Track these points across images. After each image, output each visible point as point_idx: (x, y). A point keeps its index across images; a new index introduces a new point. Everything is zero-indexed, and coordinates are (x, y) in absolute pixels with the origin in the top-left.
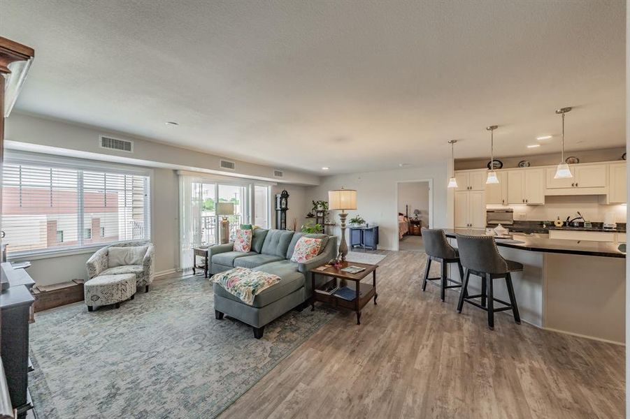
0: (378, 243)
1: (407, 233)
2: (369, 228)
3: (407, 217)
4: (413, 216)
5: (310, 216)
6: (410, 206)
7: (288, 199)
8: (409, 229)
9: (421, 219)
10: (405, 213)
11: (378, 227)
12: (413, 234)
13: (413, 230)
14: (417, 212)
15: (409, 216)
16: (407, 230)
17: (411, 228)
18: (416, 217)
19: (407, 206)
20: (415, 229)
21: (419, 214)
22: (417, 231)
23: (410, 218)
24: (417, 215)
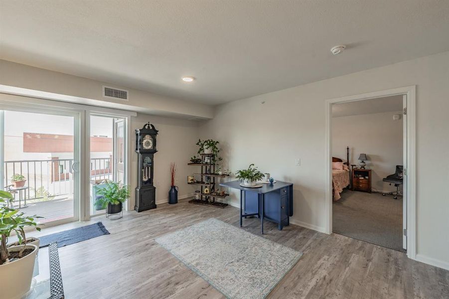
0: (291, 214)
1: (348, 187)
2: (275, 187)
3: (348, 164)
4: (357, 163)
5: (195, 162)
6: (353, 149)
7: (158, 137)
8: (351, 181)
9: (371, 168)
10: (344, 158)
11: (291, 186)
12: (358, 189)
13: (358, 182)
14: (365, 157)
15: (351, 163)
16: (348, 183)
17: (354, 180)
18: (362, 164)
19: (348, 149)
20: (361, 181)
21: (367, 159)
22: (364, 185)
23: (352, 166)
24: (364, 161)
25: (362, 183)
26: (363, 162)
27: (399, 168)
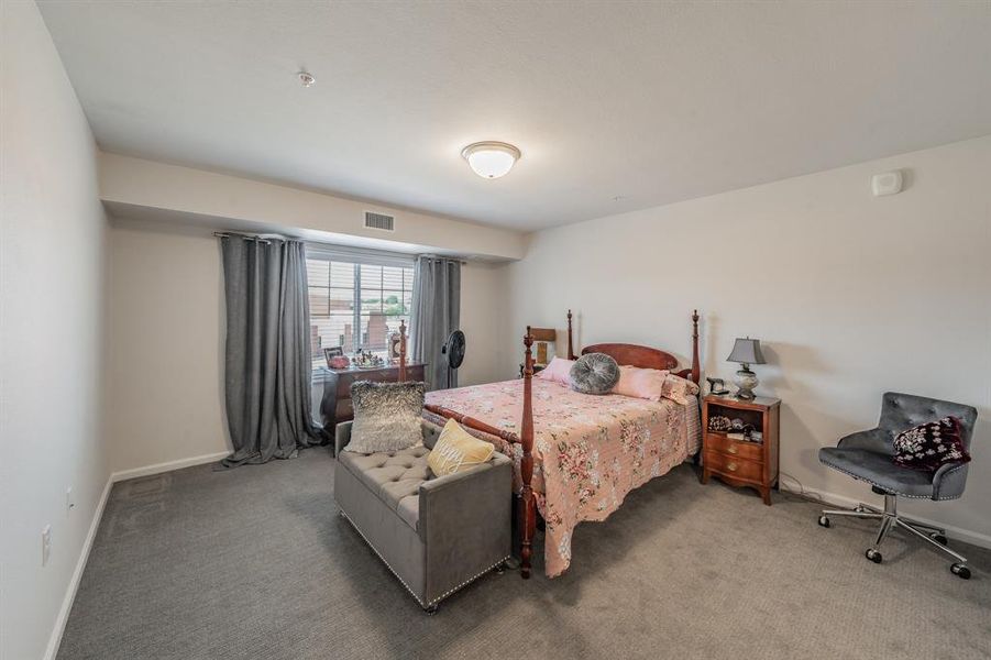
3: (693, 374)
4: (726, 373)
6: (714, 319)
10: (682, 354)
13: (722, 454)
14: (752, 353)
15: (707, 372)
17: (710, 443)
18: (743, 379)
19: (696, 319)
20: (732, 450)
21: (760, 360)
22: (746, 465)
23: (712, 382)
24: (752, 368)
25: (738, 458)
26: (746, 371)
27: (895, 406)
